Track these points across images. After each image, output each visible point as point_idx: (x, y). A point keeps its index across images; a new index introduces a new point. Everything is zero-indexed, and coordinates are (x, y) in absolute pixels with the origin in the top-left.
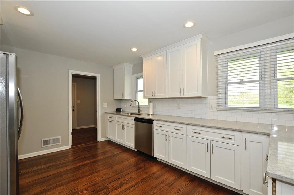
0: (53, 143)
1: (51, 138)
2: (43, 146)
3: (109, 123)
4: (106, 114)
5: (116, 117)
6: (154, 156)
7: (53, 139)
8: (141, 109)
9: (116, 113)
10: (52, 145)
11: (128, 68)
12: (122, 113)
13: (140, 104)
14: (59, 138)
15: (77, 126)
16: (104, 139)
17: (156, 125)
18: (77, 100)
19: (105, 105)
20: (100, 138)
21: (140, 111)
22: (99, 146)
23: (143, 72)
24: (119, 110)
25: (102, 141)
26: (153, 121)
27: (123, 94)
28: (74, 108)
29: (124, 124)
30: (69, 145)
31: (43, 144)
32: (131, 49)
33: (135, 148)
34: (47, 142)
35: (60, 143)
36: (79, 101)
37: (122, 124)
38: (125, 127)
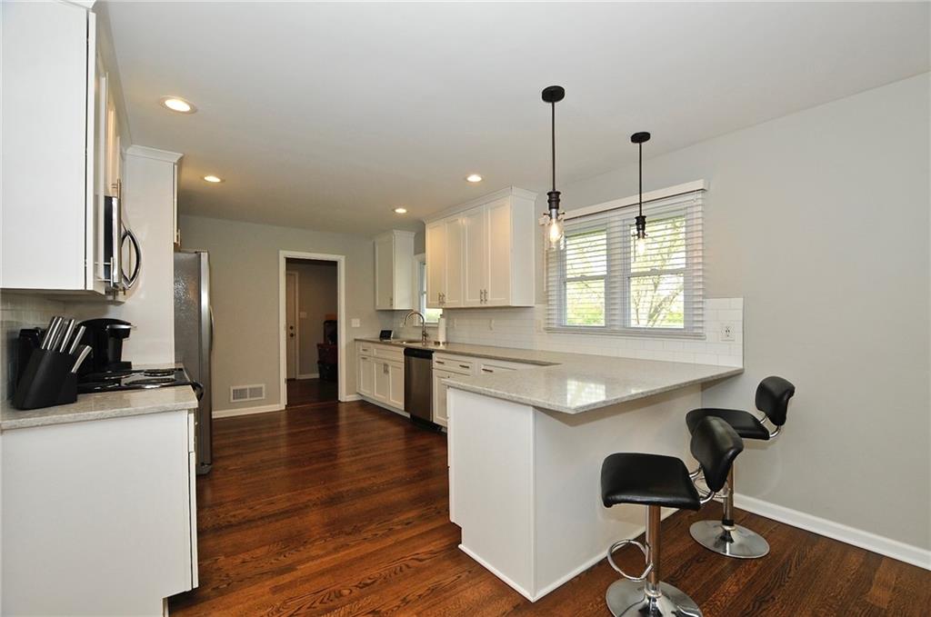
0: (250, 397)
1: (248, 387)
2: (232, 401)
3: (361, 360)
4: (357, 343)
5: (375, 350)
6: (434, 422)
7: (250, 389)
8: (428, 331)
9: (379, 340)
10: (248, 399)
11: (403, 241)
12: (392, 340)
13: (425, 321)
14: (261, 388)
15: (300, 373)
16: (353, 398)
17: (437, 360)
18: (300, 311)
19: (356, 323)
20: (344, 395)
21: (425, 335)
22: (343, 413)
23: (425, 252)
24: (385, 335)
25: (348, 400)
26: (432, 352)
27: (392, 299)
28: (292, 332)
29: (387, 362)
30: (279, 403)
31: (232, 397)
32: (394, 210)
33: (406, 410)
34: (239, 394)
35: (263, 398)
36: (304, 315)
37: (382, 361)
38: (390, 368)
